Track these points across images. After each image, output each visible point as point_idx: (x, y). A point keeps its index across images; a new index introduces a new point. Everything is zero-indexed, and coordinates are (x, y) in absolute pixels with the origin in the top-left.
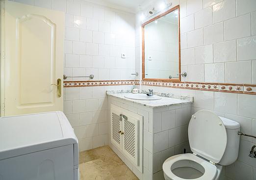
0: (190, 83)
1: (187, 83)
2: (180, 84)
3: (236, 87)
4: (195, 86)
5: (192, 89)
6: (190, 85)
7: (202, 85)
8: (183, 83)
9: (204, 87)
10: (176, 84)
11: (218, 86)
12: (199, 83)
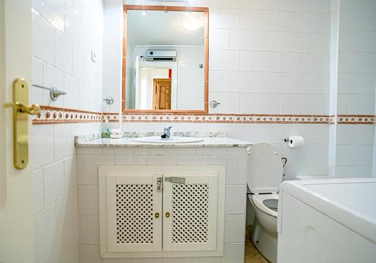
0: (221, 115)
1: (218, 115)
2: (207, 118)
3: (269, 117)
4: (227, 118)
5: (224, 122)
6: (221, 118)
7: (236, 117)
8: (212, 115)
9: (239, 119)
10: (201, 118)
11: (253, 117)
12: (233, 115)
